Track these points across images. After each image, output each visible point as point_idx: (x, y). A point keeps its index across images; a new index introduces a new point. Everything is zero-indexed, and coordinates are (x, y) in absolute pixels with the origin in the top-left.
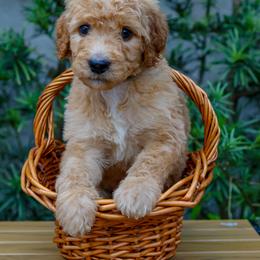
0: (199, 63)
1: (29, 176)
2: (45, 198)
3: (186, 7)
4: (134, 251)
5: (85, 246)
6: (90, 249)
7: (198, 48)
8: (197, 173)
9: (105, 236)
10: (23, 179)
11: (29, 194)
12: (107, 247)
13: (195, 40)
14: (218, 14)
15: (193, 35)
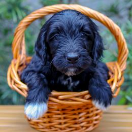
1: (13, 77)
2: (24, 91)
4: (76, 124)
5: (46, 120)
6: (50, 122)
9: (59, 114)
10: (9, 79)
11: (14, 88)
12: (60, 121)
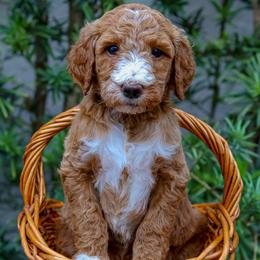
0: (211, 92)
3: (195, 22)
7: (210, 74)
8: (226, 232)
13: (208, 66)
14: (236, 35)
15: (205, 60)
